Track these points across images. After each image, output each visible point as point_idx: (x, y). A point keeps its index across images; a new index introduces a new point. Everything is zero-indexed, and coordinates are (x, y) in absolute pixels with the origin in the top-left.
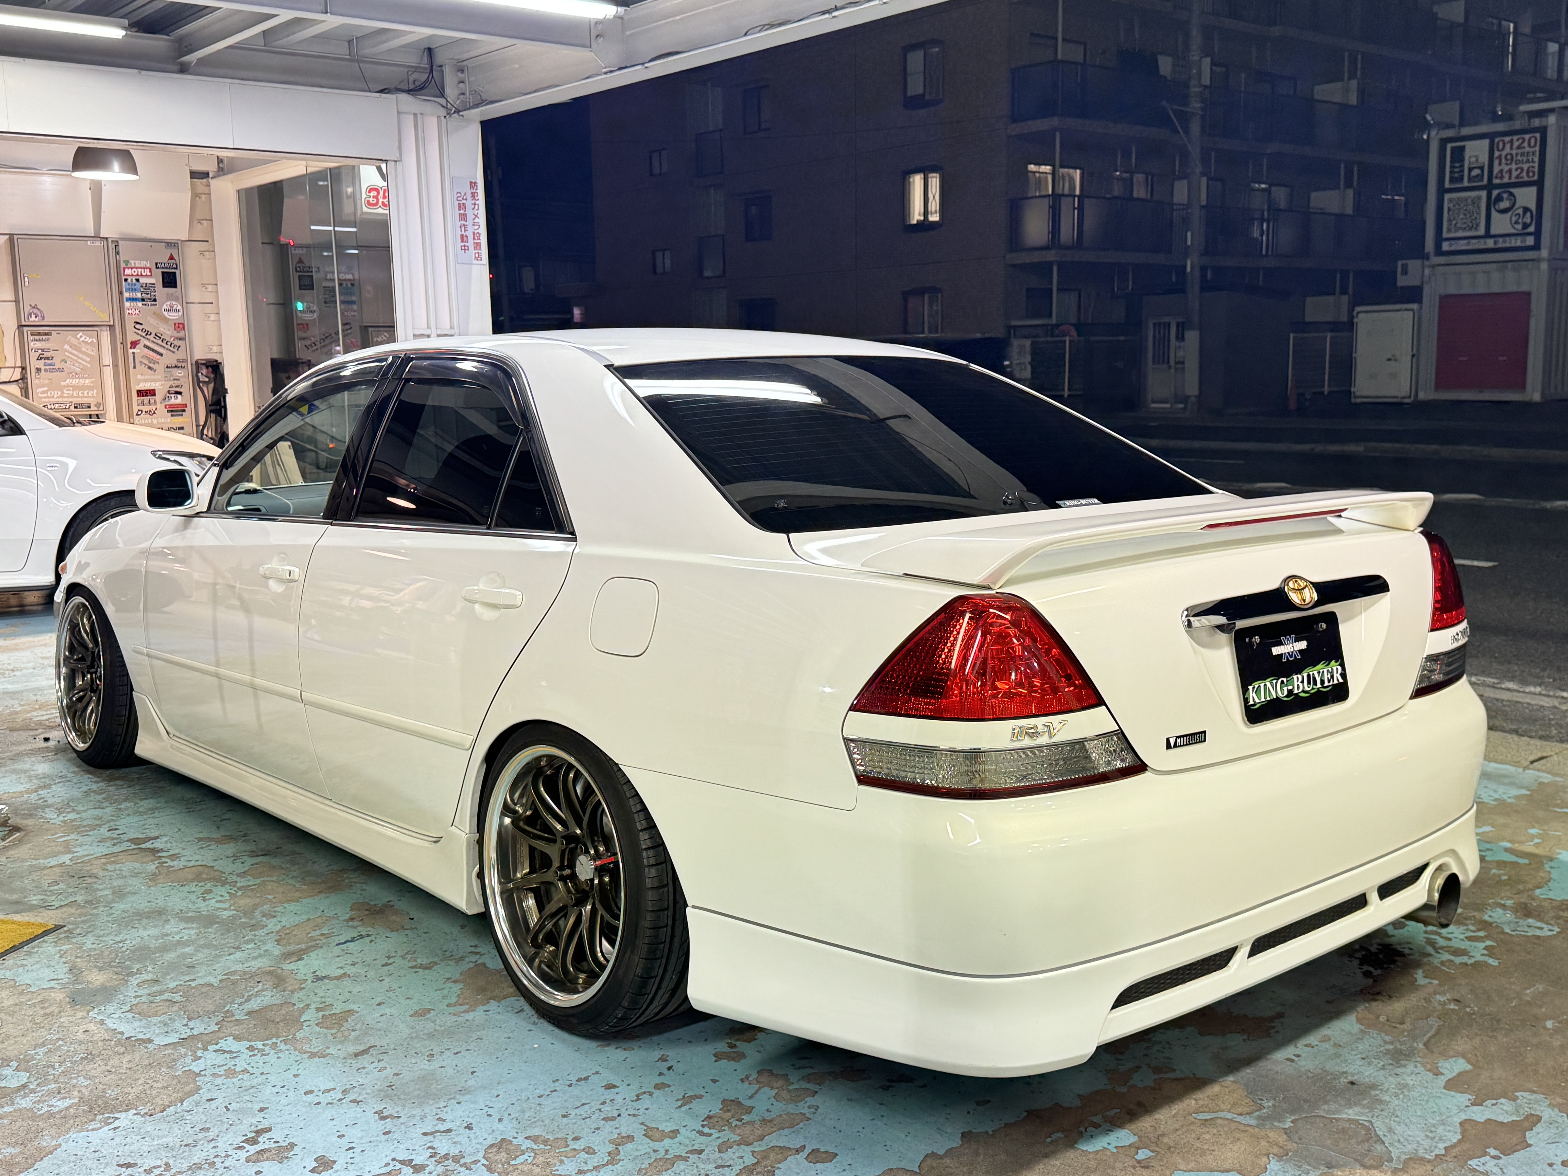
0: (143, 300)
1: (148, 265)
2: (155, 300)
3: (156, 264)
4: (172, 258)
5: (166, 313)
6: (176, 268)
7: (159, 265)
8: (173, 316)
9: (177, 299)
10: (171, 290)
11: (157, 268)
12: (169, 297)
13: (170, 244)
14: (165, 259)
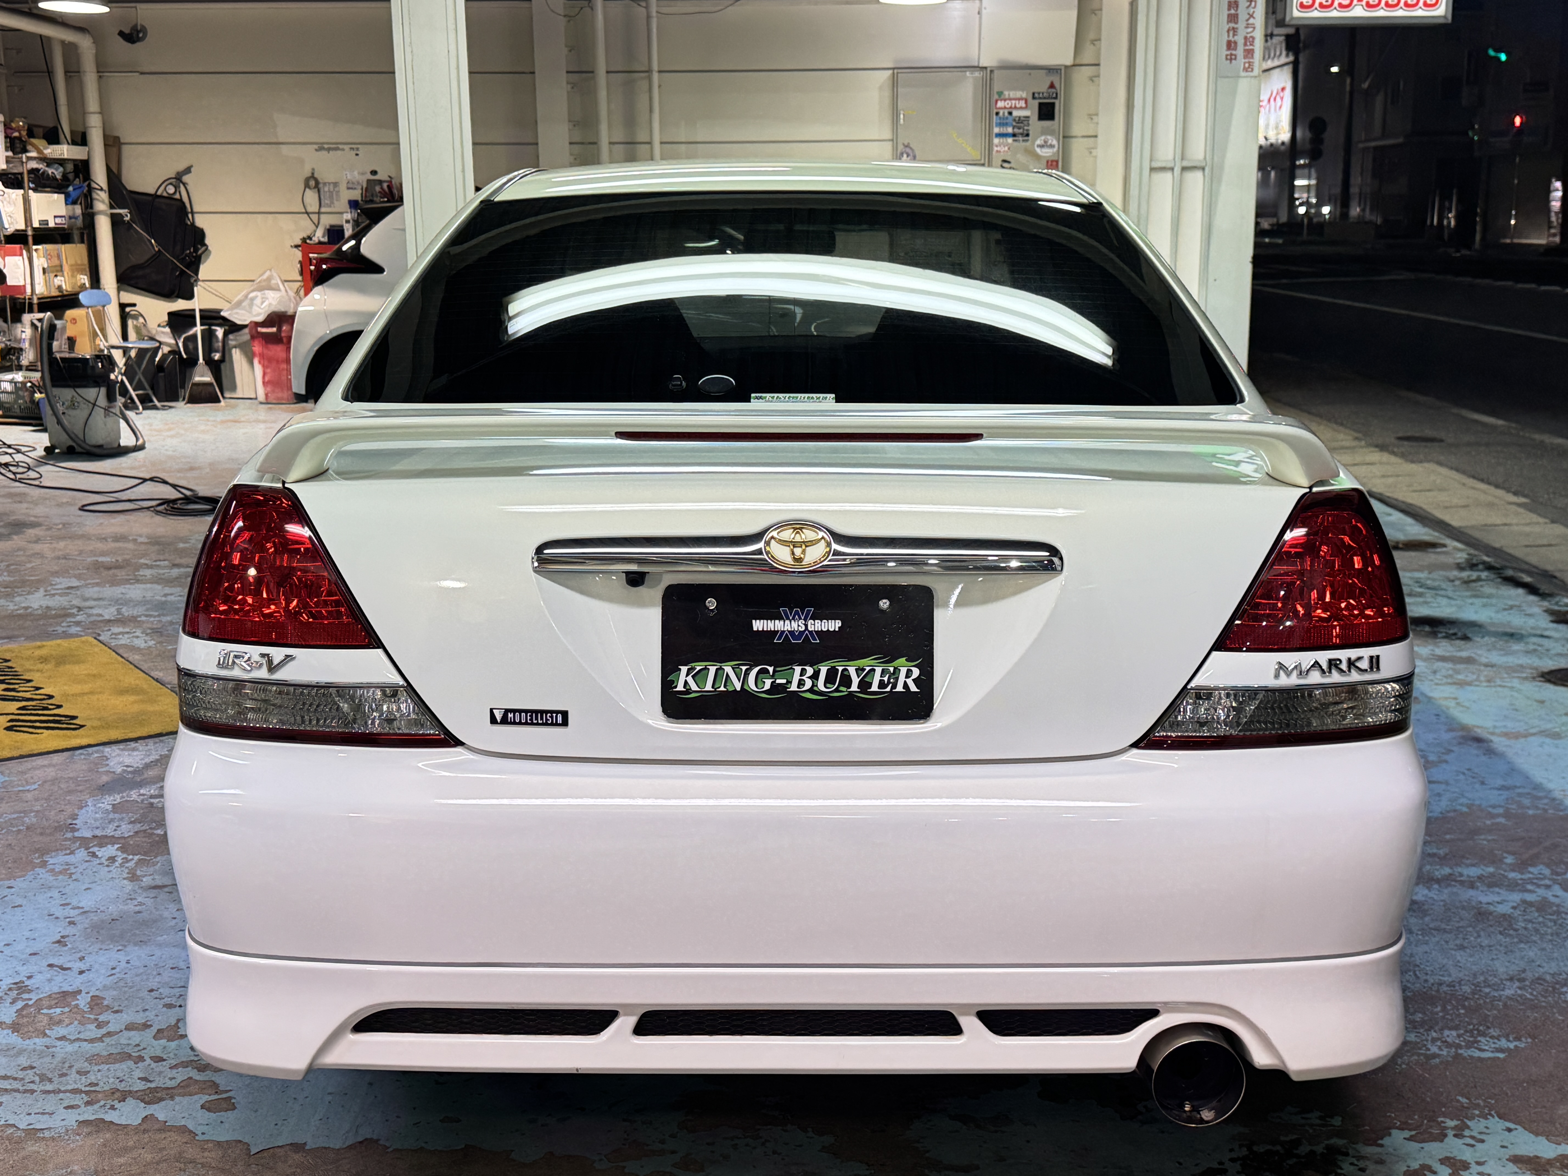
0: (1014, 135)
1: (1024, 95)
2: (1028, 135)
3: (1034, 94)
4: (1052, 86)
5: (1038, 150)
6: (1056, 98)
7: (1036, 95)
8: (1046, 153)
9: (1051, 132)
10: (1047, 123)
11: (1034, 98)
12: (1045, 132)
13: (1051, 70)
14: (1043, 87)
